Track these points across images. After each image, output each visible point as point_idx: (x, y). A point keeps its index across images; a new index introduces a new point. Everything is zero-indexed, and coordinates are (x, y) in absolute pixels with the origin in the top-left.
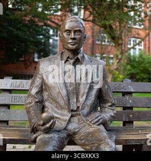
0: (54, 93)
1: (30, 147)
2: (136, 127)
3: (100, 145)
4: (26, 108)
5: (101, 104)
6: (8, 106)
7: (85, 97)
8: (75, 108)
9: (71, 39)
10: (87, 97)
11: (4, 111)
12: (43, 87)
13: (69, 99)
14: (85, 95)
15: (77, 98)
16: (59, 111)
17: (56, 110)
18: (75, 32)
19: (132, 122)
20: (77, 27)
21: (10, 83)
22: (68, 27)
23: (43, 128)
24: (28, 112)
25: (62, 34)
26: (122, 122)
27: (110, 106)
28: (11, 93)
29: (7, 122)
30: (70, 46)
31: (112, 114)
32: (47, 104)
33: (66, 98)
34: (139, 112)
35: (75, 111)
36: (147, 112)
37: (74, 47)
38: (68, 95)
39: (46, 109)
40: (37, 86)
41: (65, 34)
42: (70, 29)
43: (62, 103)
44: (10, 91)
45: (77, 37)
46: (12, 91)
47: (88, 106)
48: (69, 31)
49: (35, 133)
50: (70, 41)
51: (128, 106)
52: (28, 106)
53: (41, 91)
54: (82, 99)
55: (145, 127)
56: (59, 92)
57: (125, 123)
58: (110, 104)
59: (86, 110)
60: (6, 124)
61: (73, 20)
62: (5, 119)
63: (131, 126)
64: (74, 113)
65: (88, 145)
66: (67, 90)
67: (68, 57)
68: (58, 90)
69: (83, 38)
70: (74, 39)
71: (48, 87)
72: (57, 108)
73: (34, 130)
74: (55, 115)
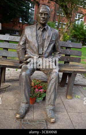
0: (32, 45)
1: (16, 70)
2: (70, 65)
3: (51, 71)
4: (17, 51)
5: (54, 52)
6: (7, 49)
7: (46, 48)
8: (41, 53)
9: (42, 18)
10: (47, 48)
11: (5, 52)
12: (26, 42)
13: (39, 49)
14: (47, 47)
15: (43, 49)
16: (33, 54)
17: (32, 53)
18: (45, 14)
19: (69, 62)
20: (46, 11)
21: (9, 37)
22: (41, 11)
23: (25, 62)
24: (18, 53)
25: (38, 15)
26: (64, 62)
27: (59, 54)
28: (9, 43)
29: (6, 57)
30: (41, 21)
31: (59, 58)
32: (27, 50)
33: (37, 48)
34: (73, 57)
35: (41, 55)
36: (77, 58)
37: (44, 22)
38: (38, 47)
39: (27, 53)
40: (23, 41)
41: (39, 15)
42: (42, 12)
43: (35, 50)
44: (8, 41)
45: (46, 17)
46: (9, 42)
47: (48, 53)
48: (42, 14)
49: (21, 64)
50: (42, 19)
51: (68, 54)
52: (18, 50)
53: (25, 43)
54: (45, 49)
55: (75, 65)
56: (34, 45)
57: (65, 62)
58: (59, 53)
59: (46, 55)
60: (6, 58)
61: (44, 7)
62: (5, 56)
63: (68, 64)
64: (40, 56)
65: (46, 71)
66: (38, 44)
67: (40, 27)
68: (33, 44)
69: (48, 18)
70: (44, 18)
71: (29, 42)
72: (33, 52)
73: (21, 62)
74: (32, 56)
